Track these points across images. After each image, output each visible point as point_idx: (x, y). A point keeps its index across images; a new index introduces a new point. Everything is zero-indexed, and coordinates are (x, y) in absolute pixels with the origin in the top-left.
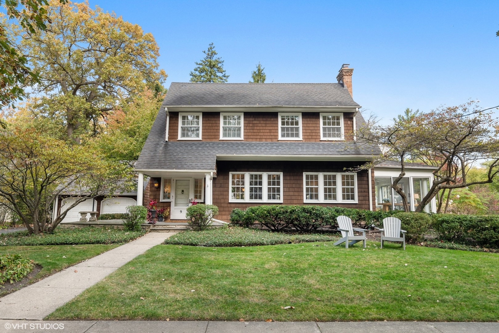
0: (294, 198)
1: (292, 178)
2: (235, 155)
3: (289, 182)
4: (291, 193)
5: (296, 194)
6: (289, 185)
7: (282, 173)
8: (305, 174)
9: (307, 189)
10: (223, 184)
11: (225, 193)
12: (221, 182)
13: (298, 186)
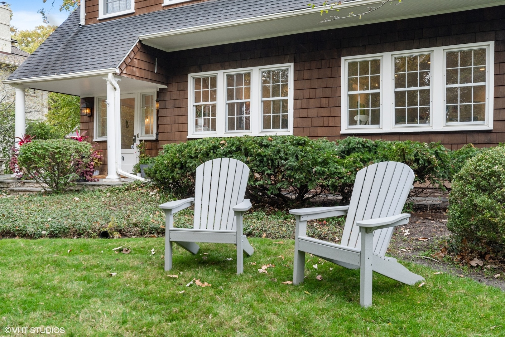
0: (318, 122)
1: (315, 74)
2: (172, 32)
3: (307, 84)
4: (313, 112)
5: (324, 112)
6: (307, 93)
7: (292, 64)
8: (345, 62)
9: (352, 98)
10: (177, 101)
11: (182, 119)
12: (175, 98)
13: (328, 92)
